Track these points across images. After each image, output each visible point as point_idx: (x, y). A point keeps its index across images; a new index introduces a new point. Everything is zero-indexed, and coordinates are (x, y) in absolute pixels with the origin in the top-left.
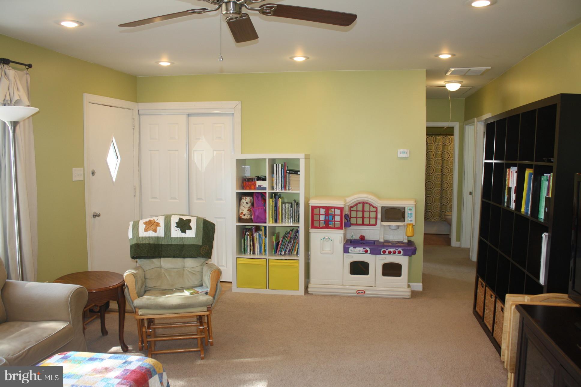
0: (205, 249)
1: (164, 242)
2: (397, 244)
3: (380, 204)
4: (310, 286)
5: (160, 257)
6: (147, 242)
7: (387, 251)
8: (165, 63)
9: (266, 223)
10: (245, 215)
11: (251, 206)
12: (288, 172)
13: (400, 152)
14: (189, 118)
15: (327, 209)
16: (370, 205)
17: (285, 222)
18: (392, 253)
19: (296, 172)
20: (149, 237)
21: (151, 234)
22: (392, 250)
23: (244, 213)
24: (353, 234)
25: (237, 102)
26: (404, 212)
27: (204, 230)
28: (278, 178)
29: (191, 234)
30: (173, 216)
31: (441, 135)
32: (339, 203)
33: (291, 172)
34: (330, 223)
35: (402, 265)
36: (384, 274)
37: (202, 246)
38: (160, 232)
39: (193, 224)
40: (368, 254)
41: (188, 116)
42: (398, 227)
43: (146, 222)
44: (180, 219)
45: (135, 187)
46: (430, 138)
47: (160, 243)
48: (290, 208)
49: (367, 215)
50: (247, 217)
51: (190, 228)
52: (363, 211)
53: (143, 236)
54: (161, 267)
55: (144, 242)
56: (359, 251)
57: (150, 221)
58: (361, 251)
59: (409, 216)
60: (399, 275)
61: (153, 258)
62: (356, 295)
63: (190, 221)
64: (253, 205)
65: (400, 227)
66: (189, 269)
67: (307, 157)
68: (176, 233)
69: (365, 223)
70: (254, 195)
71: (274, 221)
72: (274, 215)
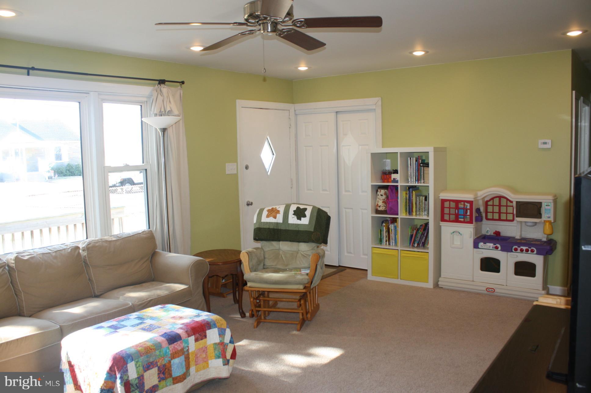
0: (316, 235)
1: (283, 228)
2: (532, 242)
3: (515, 198)
4: (440, 279)
5: (279, 241)
6: (268, 227)
7: (519, 249)
8: (303, 68)
9: (397, 214)
10: (380, 207)
11: (386, 198)
12: (421, 165)
13: (541, 142)
14: (338, 115)
15: (457, 202)
16: (507, 199)
17: (419, 215)
18: (524, 251)
19: (427, 165)
20: (270, 223)
21: (271, 220)
22: (524, 248)
23: (379, 205)
24: (488, 229)
25: (377, 99)
26: (541, 207)
27: (317, 218)
28: (412, 172)
29: (305, 221)
30: (292, 205)
32: (469, 197)
33: (424, 165)
34: (460, 216)
35: (536, 265)
36: (517, 273)
37: (314, 232)
38: (279, 219)
39: (308, 213)
40: (498, 251)
41: (337, 114)
42: (536, 224)
43: (269, 210)
44: (298, 208)
45: (292, 179)
47: (279, 228)
48: (424, 201)
49: (503, 209)
50: (382, 209)
51: (305, 216)
52: (500, 206)
53: (265, 222)
54: (279, 249)
55: (265, 227)
56: (490, 247)
57: (272, 208)
58: (491, 247)
59: (546, 212)
60: (533, 275)
61: (273, 240)
62: (486, 292)
63: (305, 209)
64: (387, 198)
65: (537, 224)
66: (302, 253)
67: (436, 150)
68: (293, 220)
69: (502, 218)
70: (389, 188)
71: (408, 214)
72: (408, 207)
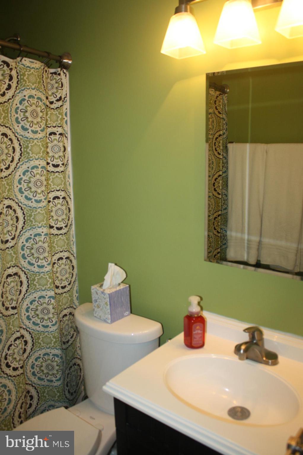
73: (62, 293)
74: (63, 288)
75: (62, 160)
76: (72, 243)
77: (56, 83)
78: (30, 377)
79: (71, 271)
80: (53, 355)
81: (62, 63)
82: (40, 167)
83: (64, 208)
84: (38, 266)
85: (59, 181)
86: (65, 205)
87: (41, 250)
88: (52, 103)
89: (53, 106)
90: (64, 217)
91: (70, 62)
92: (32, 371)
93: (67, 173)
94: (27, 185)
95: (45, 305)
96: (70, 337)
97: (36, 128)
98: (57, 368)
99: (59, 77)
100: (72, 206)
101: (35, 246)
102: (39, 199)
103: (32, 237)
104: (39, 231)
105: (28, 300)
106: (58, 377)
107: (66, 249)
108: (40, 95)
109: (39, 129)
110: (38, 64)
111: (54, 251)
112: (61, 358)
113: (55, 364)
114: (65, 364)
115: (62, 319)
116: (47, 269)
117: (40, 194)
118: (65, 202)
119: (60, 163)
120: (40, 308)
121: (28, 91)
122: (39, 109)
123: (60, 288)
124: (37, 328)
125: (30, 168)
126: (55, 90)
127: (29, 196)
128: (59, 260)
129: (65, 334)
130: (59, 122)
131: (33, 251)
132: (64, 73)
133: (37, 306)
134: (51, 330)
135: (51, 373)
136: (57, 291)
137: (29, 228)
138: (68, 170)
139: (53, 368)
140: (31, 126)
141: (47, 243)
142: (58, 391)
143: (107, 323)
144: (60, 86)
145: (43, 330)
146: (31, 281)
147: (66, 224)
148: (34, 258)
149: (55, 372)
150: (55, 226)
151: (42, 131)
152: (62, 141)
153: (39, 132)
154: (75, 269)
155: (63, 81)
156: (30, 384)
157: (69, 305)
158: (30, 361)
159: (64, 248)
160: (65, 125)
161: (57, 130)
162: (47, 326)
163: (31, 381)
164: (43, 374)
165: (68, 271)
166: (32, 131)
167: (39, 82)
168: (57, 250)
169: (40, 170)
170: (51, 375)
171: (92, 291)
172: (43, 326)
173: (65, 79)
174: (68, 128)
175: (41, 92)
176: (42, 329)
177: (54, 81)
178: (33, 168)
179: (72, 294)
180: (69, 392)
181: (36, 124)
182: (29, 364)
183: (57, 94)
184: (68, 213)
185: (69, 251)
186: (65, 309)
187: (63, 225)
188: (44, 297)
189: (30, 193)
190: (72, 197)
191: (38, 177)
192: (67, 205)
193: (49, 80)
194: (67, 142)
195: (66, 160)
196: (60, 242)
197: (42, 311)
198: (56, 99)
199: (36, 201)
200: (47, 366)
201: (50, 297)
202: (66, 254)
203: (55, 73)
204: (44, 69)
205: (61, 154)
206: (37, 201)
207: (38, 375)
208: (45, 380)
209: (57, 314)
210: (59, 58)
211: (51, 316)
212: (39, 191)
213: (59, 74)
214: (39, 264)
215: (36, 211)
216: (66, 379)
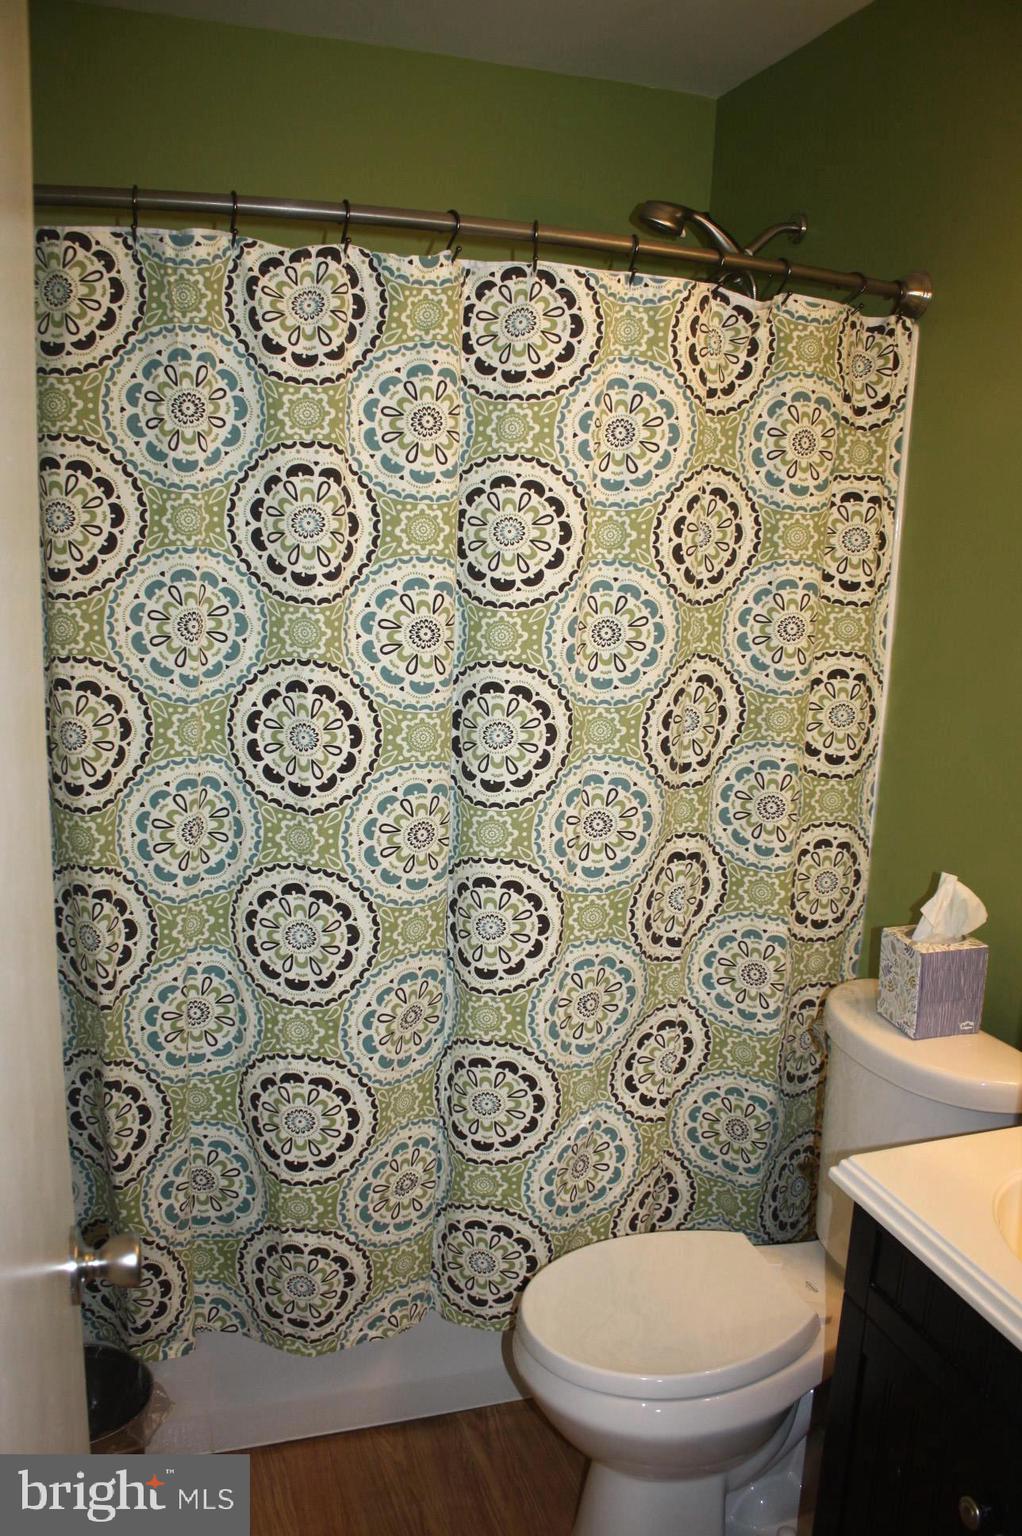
31: (456, 239)
46: (310, 265)
73: (811, 940)
74: (818, 925)
75: (868, 572)
76: (865, 807)
77: (880, 356)
78: (682, 1141)
79: (850, 885)
80: (751, 1098)
81: (903, 301)
82: (801, 584)
83: (856, 704)
84: (757, 848)
85: (853, 629)
86: (861, 697)
87: (772, 808)
88: (860, 412)
89: (861, 421)
90: (853, 729)
91: (928, 296)
92: (691, 1124)
93: (882, 608)
94: (762, 630)
95: (755, 957)
96: (811, 1068)
97: (803, 479)
98: (757, 1136)
99: (890, 341)
100: (882, 703)
101: (758, 795)
102: (786, 669)
103: (755, 767)
104: (776, 754)
105: (715, 932)
106: (754, 1163)
107: (844, 819)
108: (825, 390)
109: (811, 483)
110: (829, 309)
111: (810, 820)
112: (773, 1112)
113: (752, 1123)
114: (779, 1135)
115: (797, 1011)
116: (779, 862)
117: (790, 656)
118: (863, 688)
119: (863, 579)
120: (741, 962)
121: (795, 382)
122: (818, 430)
123: (809, 923)
124: (725, 1014)
125: (774, 585)
126: (873, 377)
127: (762, 659)
128: (818, 845)
129: (798, 1055)
130: (875, 465)
131: (749, 806)
132: (906, 329)
133: (735, 956)
134: (760, 1027)
135: (736, 1146)
136: (798, 929)
137: (751, 744)
138: (885, 601)
139: (745, 1134)
140: (791, 473)
141: (790, 793)
142: (745, 1202)
143: (906, 1035)
144: (890, 365)
145: (739, 1024)
146: (732, 884)
147: (855, 751)
148: (749, 824)
149: (748, 1146)
150: (824, 751)
151: (820, 488)
152: (876, 521)
153: (812, 490)
154: (864, 885)
155: (899, 351)
156: (676, 1159)
157: (826, 978)
158: (691, 1098)
159: (840, 816)
160: (890, 475)
161: (865, 488)
162: (752, 1016)
163: (683, 1153)
164: (717, 1142)
165: (841, 882)
166: (793, 488)
167: (827, 359)
168: (818, 818)
169: (801, 592)
170: (736, 1152)
171: (884, 940)
172: (741, 1012)
173: (908, 346)
174: (899, 485)
175: (830, 383)
176: (737, 1020)
177: (875, 352)
178: (782, 585)
179: (842, 949)
180: (775, 1216)
181: (804, 471)
182: (684, 1104)
183: (877, 388)
184: (867, 721)
185: (851, 828)
186: (812, 986)
187: (847, 753)
188: (757, 935)
189: (765, 652)
190: (886, 678)
191: (793, 610)
192: (866, 698)
193: (860, 349)
194: (894, 523)
195: (883, 571)
196: (831, 797)
197: (747, 970)
198: (874, 401)
199: (779, 674)
200: (731, 1124)
201: (773, 939)
202: (843, 835)
203: (880, 329)
204: (846, 320)
205: (869, 555)
206: (783, 676)
207: (704, 1142)
208: (719, 1161)
209: (786, 991)
210: (895, 287)
211: (767, 989)
212: (790, 648)
213: (891, 333)
214: (760, 842)
215: (775, 700)
216: (775, 1176)
